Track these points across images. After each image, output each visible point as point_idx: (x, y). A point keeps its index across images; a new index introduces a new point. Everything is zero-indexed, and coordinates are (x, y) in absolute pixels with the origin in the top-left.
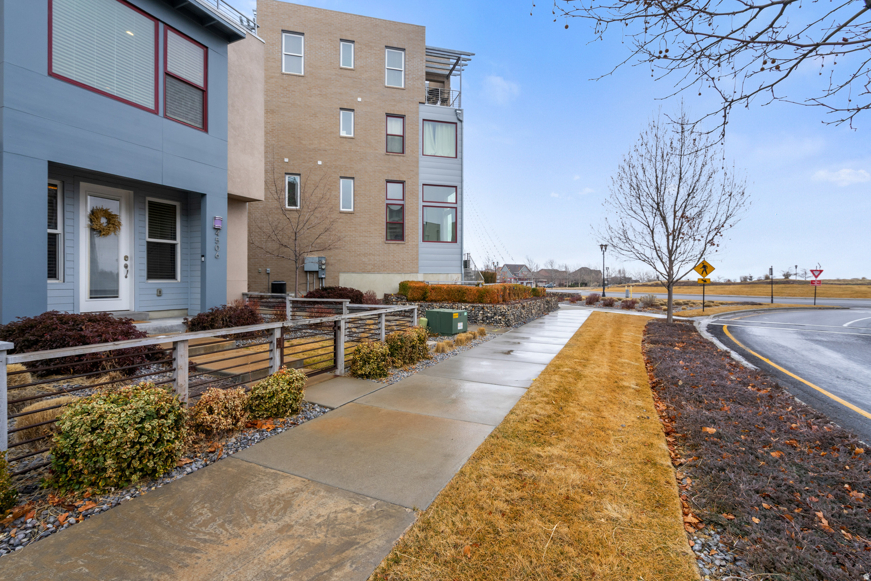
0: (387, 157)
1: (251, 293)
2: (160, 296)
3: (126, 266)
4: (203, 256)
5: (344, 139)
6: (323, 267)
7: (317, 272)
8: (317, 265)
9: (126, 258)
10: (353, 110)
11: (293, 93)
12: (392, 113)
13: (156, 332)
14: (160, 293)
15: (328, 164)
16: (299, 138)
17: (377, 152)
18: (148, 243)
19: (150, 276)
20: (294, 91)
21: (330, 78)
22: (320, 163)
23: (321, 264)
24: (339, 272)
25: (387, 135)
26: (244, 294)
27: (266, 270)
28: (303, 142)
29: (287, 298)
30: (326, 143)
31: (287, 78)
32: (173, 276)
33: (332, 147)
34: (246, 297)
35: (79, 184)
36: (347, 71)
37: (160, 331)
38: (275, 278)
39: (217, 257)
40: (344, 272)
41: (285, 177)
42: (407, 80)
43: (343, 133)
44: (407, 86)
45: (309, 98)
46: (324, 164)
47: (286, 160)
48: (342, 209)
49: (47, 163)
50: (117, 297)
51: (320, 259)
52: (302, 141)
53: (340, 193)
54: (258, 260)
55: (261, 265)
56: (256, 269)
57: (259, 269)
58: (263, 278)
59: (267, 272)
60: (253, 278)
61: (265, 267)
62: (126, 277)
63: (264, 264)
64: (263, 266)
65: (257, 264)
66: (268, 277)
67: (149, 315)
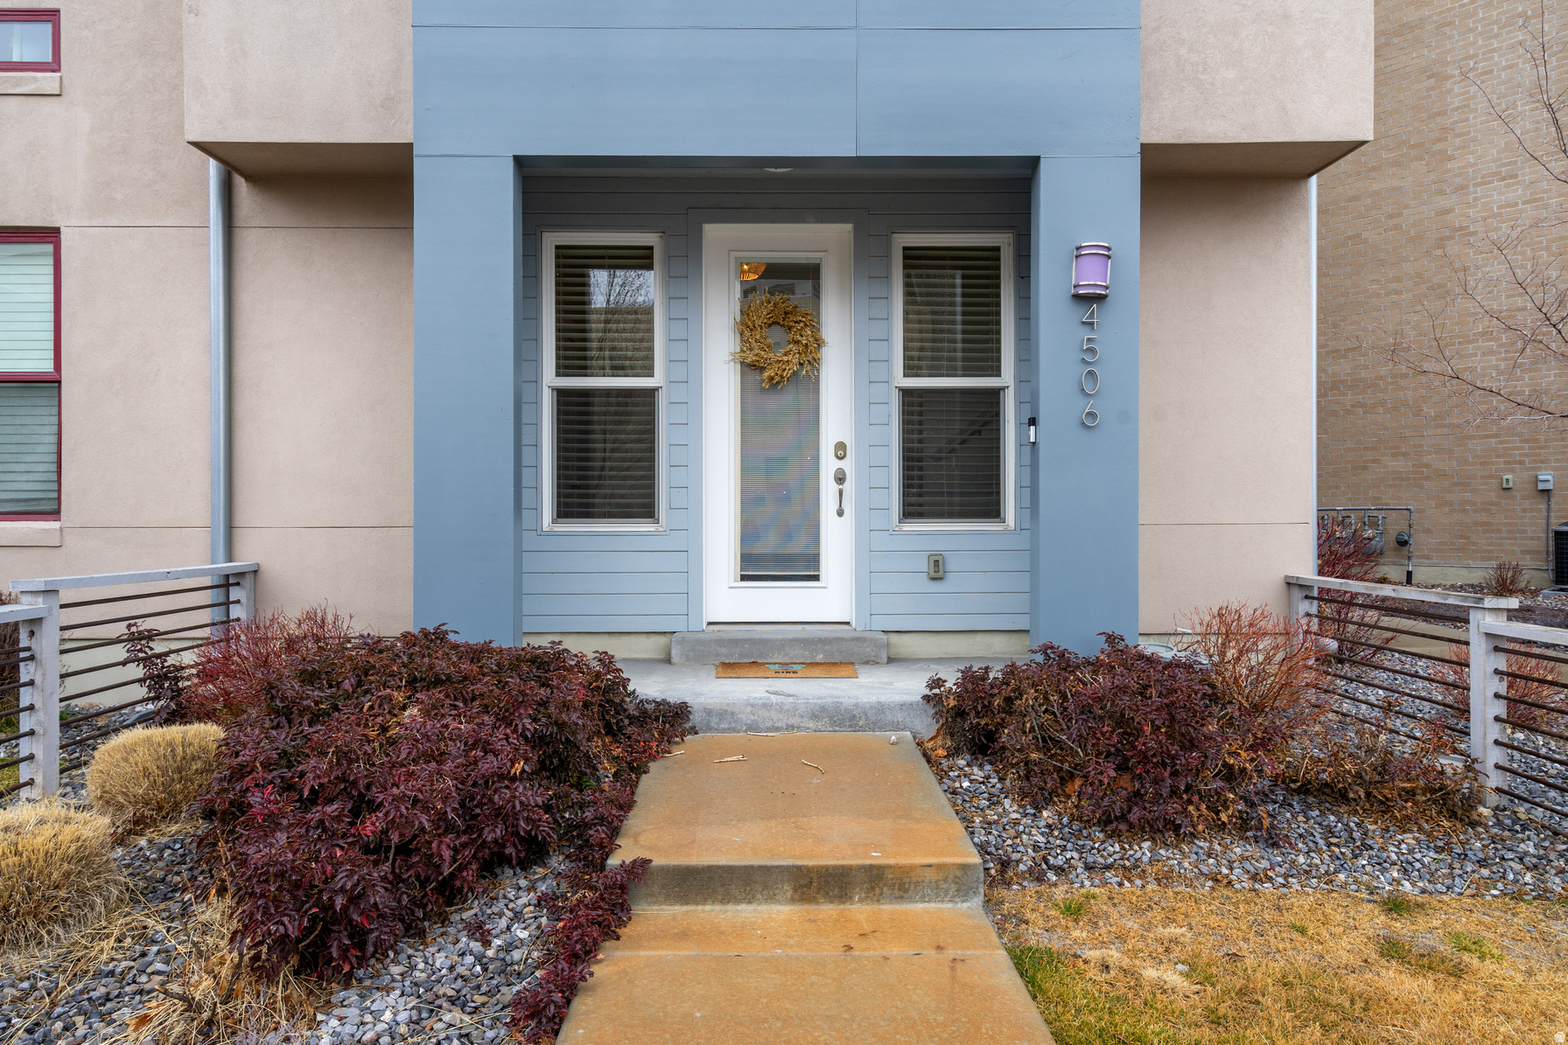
1: (1333, 582)
2: (941, 579)
3: (840, 478)
4: (1033, 421)
9: (841, 450)
13: (820, 725)
14: (937, 570)
18: (906, 393)
19: (911, 510)
26: (1291, 584)
27: (1536, 480)
29: (1474, 617)
32: (990, 508)
34: (1297, 594)
35: (700, 230)
37: (833, 723)
39: (1089, 422)
49: (510, 164)
50: (816, 578)
54: (1501, 442)
55: (1515, 462)
56: (1491, 477)
57: (1505, 477)
58: (1524, 511)
59: (1541, 486)
60: (1476, 511)
61: (1533, 469)
62: (840, 513)
63: (1527, 455)
64: (1521, 462)
65: (1497, 456)
66: (1543, 506)
67: (888, 645)
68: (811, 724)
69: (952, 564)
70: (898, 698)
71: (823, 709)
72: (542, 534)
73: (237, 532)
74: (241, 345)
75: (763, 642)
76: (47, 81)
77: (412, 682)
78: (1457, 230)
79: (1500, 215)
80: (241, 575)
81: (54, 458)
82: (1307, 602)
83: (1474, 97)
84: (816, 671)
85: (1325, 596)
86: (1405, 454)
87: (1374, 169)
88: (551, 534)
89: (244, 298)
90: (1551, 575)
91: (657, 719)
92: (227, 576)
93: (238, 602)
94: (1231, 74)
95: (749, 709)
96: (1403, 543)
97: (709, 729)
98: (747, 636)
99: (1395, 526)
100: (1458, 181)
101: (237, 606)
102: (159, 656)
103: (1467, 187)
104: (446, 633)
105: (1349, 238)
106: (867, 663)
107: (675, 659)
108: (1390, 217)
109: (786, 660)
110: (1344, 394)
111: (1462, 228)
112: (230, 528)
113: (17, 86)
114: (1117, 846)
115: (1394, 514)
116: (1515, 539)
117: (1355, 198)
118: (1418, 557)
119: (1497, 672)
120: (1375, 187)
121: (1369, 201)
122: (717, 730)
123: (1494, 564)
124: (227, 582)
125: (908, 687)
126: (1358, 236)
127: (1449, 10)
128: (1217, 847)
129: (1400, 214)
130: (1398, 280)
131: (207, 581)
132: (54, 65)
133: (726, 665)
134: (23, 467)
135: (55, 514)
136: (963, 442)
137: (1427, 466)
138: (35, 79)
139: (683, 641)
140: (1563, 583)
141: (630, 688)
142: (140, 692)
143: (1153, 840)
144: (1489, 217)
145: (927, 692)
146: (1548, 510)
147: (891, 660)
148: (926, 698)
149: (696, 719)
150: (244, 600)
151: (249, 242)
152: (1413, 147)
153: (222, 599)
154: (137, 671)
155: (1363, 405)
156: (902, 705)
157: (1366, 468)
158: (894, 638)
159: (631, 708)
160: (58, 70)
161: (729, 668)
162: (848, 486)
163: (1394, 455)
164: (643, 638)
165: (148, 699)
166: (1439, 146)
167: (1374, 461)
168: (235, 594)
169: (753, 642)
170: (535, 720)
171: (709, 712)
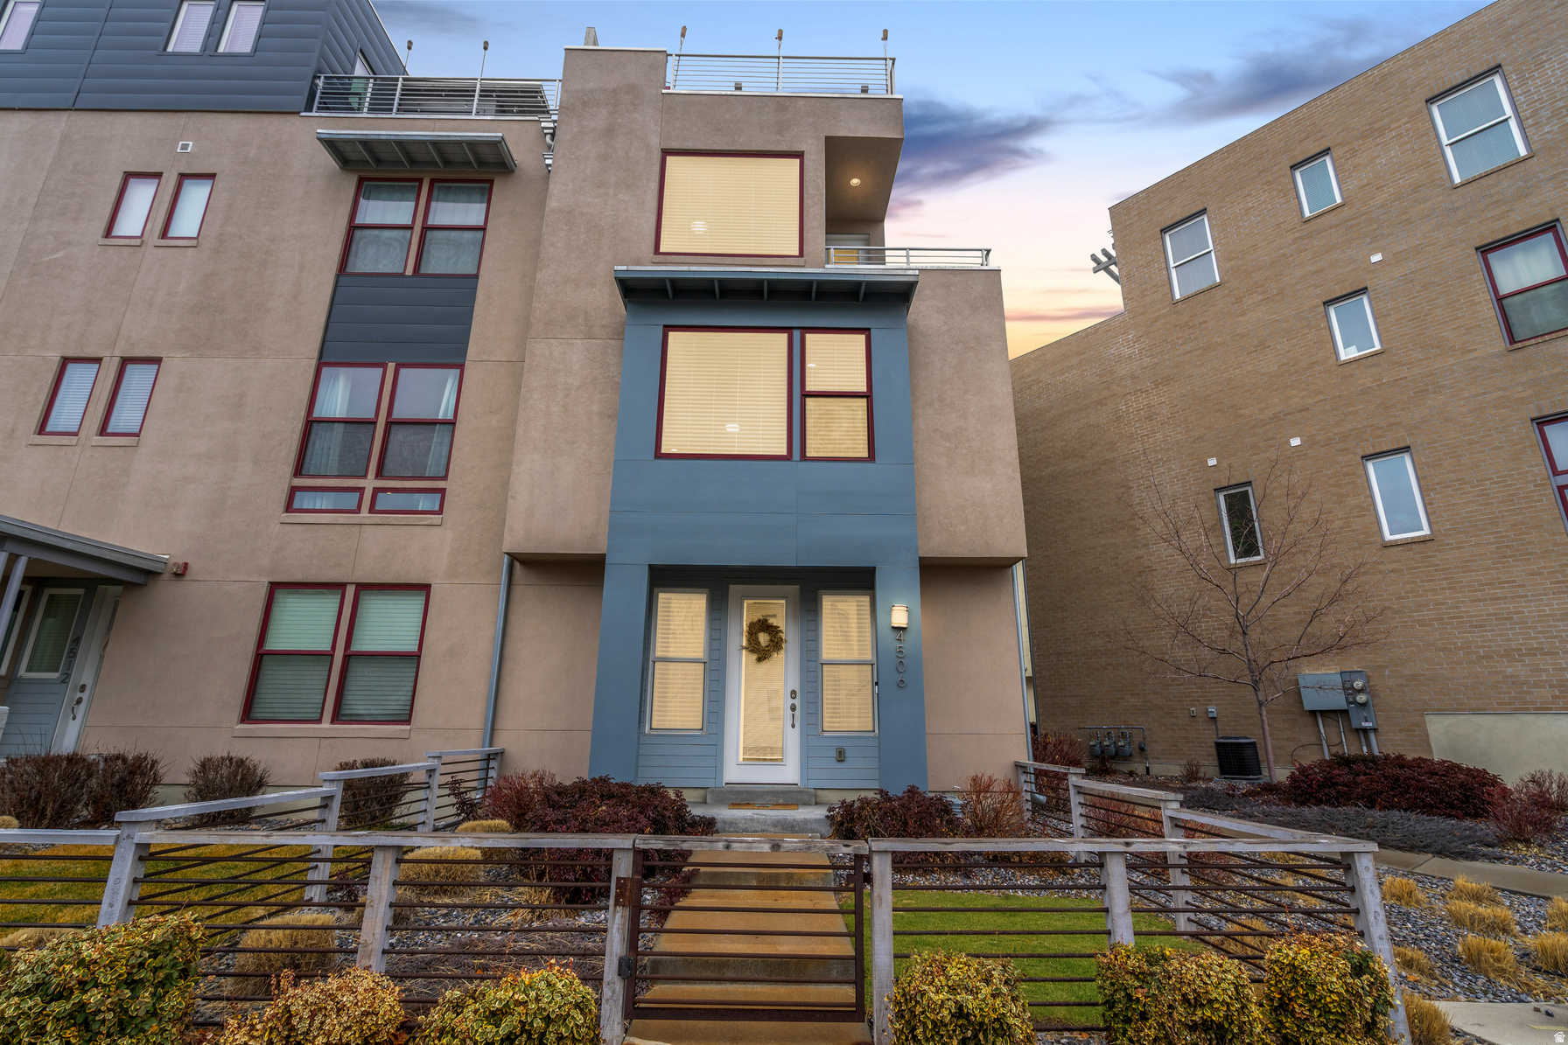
0: (1518, 355)
1: (1042, 766)
2: (843, 761)
3: (794, 708)
4: (877, 684)
5: (1354, 365)
6: (1362, 698)
7: (1344, 713)
8: (1343, 697)
9: (795, 693)
10: (1364, 290)
11: (1203, 326)
12: (1501, 236)
13: (777, 830)
14: (841, 757)
15: (1318, 438)
16: (1233, 406)
17: (1471, 356)
20: (1205, 322)
21: (1284, 255)
22: (1295, 442)
23: (1350, 691)
24: (1424, 711)
25: (1500, 300)
26: (1019, 767)
27: (1207, 712)
28: (1245, 412)
30: (1304, 393)
31: (1184, 306)
33: (1322, 397)
34: (1020, 771)
35: (729, 588)
36: (1326, 216)
37: (783, 829)
38: (1233, 731)
39: (901, 684)
40: (1441, 712)
41: (1217, 499)
42: (1530, 132)
43: (1346, 353)
44: (1535, 147)
45: (1241, 319)
46: (1309, 442)
47: (1212, 462)
48: (1388, 537)
49: (647, 568)
50: (780, 760)
51: (1346, 677)
52: (1241, 412)
53: (1372, 496)
54: (1186, 689)
55: (1195, 701)
56: (1184, 709)
57: (1192, 709)
58: (1204, 730)
59: (1210, 715)
60: (1179, 730)
61: (1205, 705)
62: (793, 726)
63: (1201, 697)
64: (1198, 701)
65: (1186, 697)
66: (1214, 727)
67: (816, 796)
68: (773, 830)
69: (848, 754)
70: (813, 817)
71: (779, 821)
72: (645, 735)
73: (496, 732)
74: (508, 639)
75: (753, 793)
76: (436, 519)
77: (602, 796)
78: (1146, 568)
79: (1166, 561)
80: (497, 754)
81: (411, 693)
82: (1025, 775)
83: (1145, 499)
84: (778, 807)
85: (1039, 774)
86: (1137, 694)
87: (1101, 533)
88: (649, 735)
89: (513, 618)
90: (1217, 769)
91: (700, 825)
92: (489, 755)
93: (493, 768)
94: (963, 528)
95: (743, 821)
96: (1142, 749)
97: (725, 831)
98: (745, 790)
99: (1137, 740)
100: (1143, 541)
101: (493, 770)
102: (463, 793)
103: (1148, 545)
104: (609, 779)
105: (1093, 569)
106: (804, 804)
107: (708, 801)
108: (1113, 559)
109: (764, 802)
110: (1101, 658)
111: (1149, 567)
112: (493, 730)
113: (422, 521)
114: (899, 876)
115: (1136, 731)
116: (1202, 747)
117: (1093, 548)
118: (1152, 758)
119: (1080, 803)
120: (1103, 542)
121: (1101, 549)
122: (728, 832)
123: (1185, 762)
124: (489, 758)
125: (819, 813)
126: (1098, 568)
127: (1126, 454)
128: (943, 878)
129: (1117, 558)
130: (1121, 593)
131: (478, 757)
132: (440, 512)
133: (733, 804)
134: (395, 698)
135: (408, 722)
136: (859, 690)
137: (1150, 702)
138: (431, 518)
139: (712, 792)
140: (1226, 774)
141: (688, 809)
142: (453, 810)
143: (915, 874)
144: (1161, 562)
145: (827, 813)
146: (1217, 729)
147: (816, 804)
148: (827, 817)
149: (719, 826)
150: (496, 767)
151: (518, 591)
152: (1120, 522)
153: (485, 767)
154: (453, 800)
155: (1111, 665)
156: (816, 820)
157: (1118, 702)
158: (819, 792)
159: (688, 817)
160: (441, 514)
161: (735, 805)
162: (798, 712)
163: (1132, 695)
164: (693, 791)
165: (456, 815)
166: (1131, 523)
167: (1122, 698)
168: (492, 764)
169: (747, 792)
170: (653, 813)
171: (725, 822)
